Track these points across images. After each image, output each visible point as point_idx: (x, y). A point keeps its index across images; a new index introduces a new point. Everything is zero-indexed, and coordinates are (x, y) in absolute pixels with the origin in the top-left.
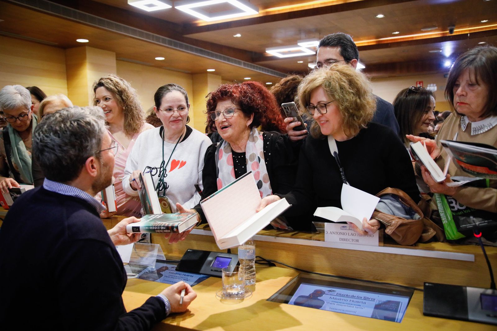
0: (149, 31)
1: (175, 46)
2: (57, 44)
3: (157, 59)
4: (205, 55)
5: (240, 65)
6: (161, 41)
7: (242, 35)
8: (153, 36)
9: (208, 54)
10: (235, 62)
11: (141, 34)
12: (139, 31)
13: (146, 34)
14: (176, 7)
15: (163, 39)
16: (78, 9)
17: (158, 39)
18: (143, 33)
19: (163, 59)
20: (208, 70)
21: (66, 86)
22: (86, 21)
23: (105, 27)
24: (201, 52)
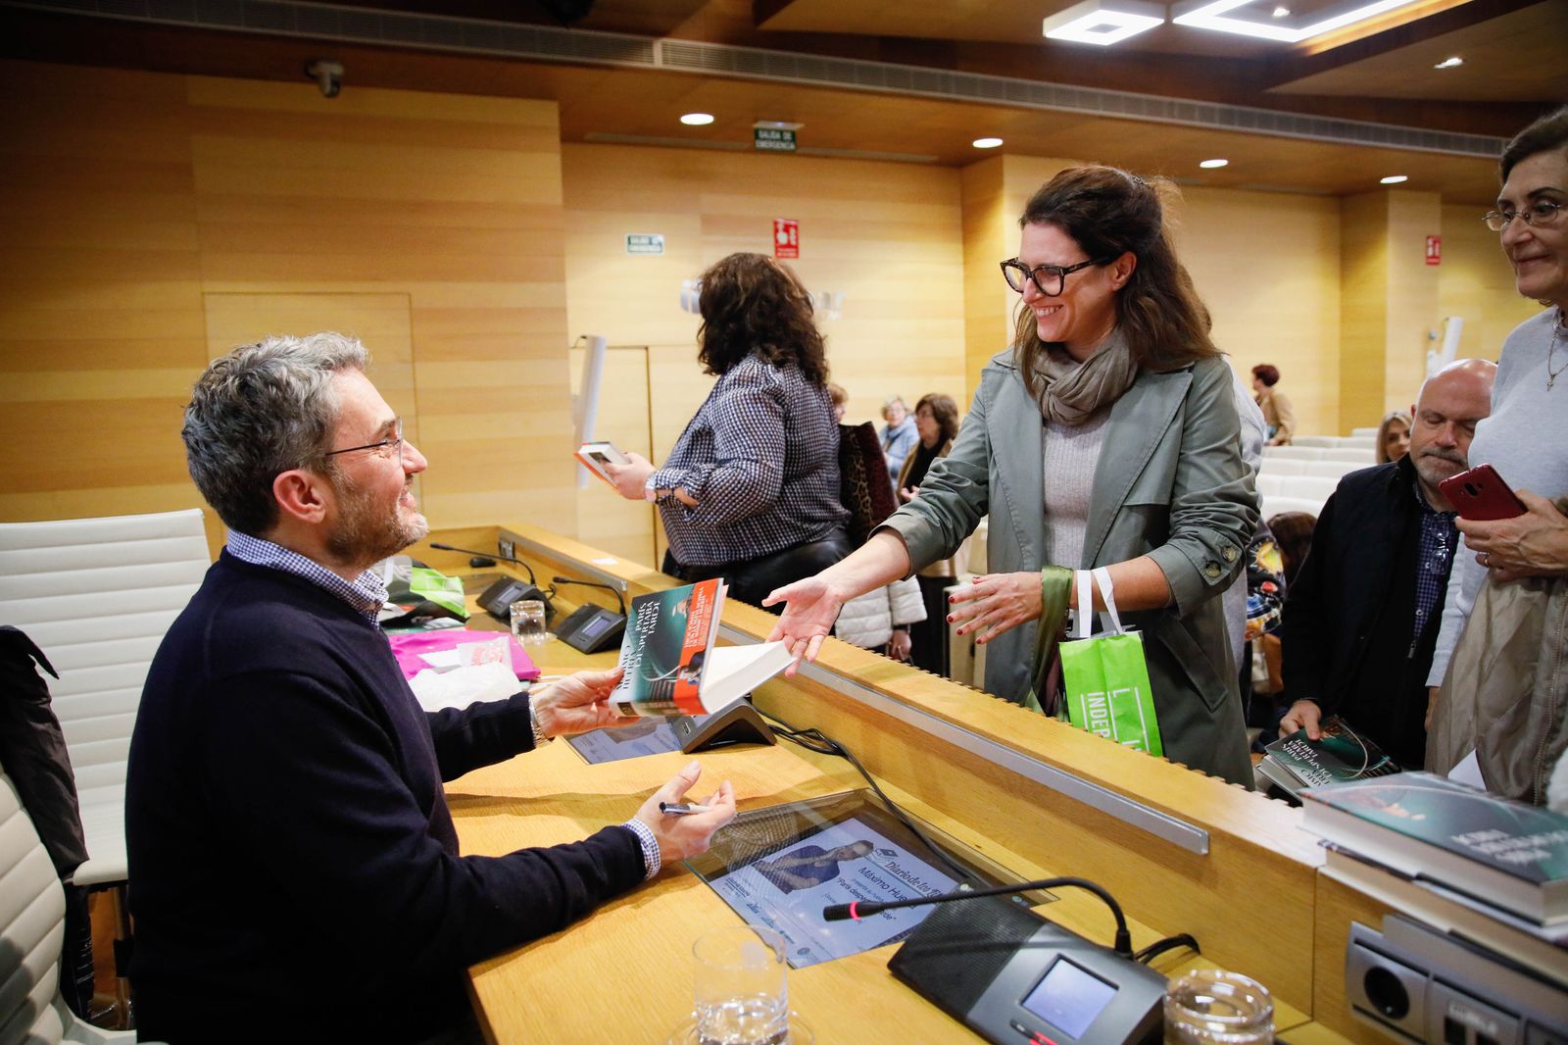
0: (1161, 94)
1: (1242, 124)
2: (935, 158)
3: (1206, 164)
4: (1352, 137)
5: (1493, 152)
6: (1197, 114)
7: (1464, 60)
8: (1171, 104)
9: (1364, 133)
10: (1474, 145)
11: (1133, 106)
12: (1127, 98)
13: (1148, 101)
14: (1177, 21)
15: (1202, 109)
16: (955, 68)
17: (1187, 111)
18: (1138, 101)
19: (1223, 163)
20: (1385, 181)
21: (961, 259)
22: (976, 95)
23: (1026, 101)
24: (1339, 129)
